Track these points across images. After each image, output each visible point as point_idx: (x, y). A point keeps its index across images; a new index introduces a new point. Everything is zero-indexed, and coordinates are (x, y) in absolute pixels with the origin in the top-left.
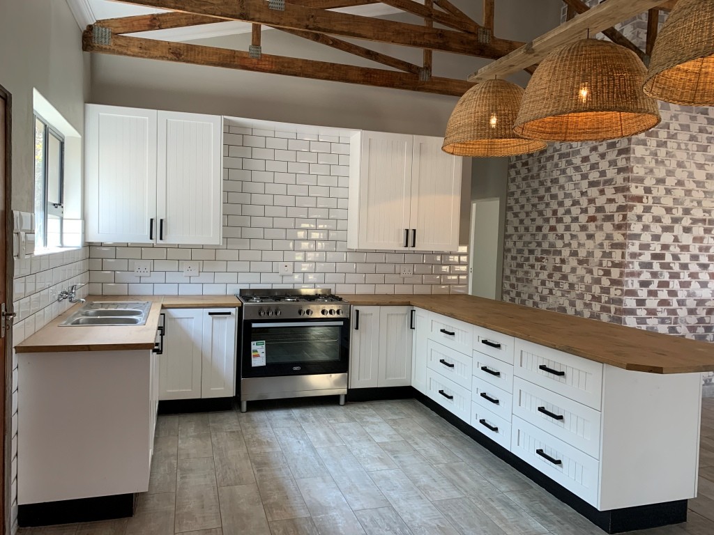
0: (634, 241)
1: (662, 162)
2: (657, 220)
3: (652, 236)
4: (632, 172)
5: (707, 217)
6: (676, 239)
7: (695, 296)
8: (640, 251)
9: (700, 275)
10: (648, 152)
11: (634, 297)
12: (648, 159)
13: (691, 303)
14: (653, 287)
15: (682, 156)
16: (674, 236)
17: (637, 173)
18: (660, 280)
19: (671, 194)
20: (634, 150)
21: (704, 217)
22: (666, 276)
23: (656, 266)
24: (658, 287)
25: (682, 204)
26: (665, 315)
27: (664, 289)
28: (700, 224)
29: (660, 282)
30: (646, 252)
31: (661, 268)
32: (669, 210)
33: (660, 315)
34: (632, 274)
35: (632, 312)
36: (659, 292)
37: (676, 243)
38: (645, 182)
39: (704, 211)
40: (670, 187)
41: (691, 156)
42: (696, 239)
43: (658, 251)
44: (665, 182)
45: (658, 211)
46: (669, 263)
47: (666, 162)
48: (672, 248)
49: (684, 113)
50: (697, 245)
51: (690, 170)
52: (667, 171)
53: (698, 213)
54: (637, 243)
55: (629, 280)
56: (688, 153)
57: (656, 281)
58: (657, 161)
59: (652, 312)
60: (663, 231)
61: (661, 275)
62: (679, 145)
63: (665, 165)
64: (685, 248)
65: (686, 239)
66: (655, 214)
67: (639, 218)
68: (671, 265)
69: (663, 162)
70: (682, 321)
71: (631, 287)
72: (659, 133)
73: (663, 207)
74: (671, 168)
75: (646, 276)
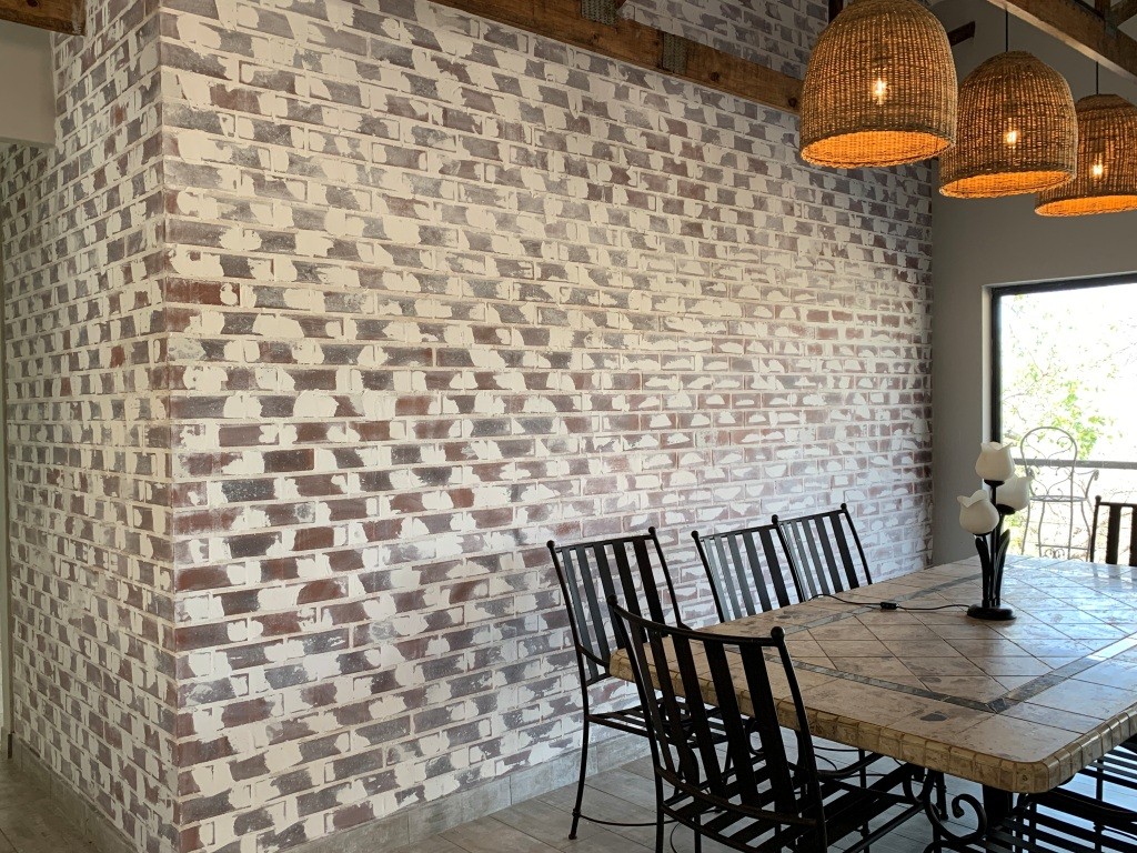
0: (199, 421)
1: (279, 186)
2: (277, 353)
3: (264, 401)
4: (173, 207)
5: (433, 343)
6: (345, 408)
7: (415, 559)
8: (226, 450)
9: (426, 501)
10: (227, 154)
11: (212, 591)
12: (229, 173)
13: (405, 579)
14: (281, 550)
15: (340, 172)
16: (336, 398)
17: (192, 214)
18: (300, 527)
19: (316, 280)
20: (175, 142)
21: (425, 346)
22: (320, 514)
23: (286, 488)
24: (296, 548)
25: (353, 307)
26: (326, 624)
27: (318, 552)
28: (414, 364)
29: (300, 534)
30: (246, 451)
31: (302, 491)
32: (312, 326)
33: (307, 628)
34: (202, 521)
35: (209, 636)
36: (299, 563)
37: (347, 420)
38: (224, 241)
39: (425, 329)
40: (311, 260)
41: (370, 178)
42: (404, 405)
43: (289, 442)
44: (293, 246)
45: (274, 327)
46: (328, 477)
47: (290, 186)
48: (334, 434)
49: (337, 51)
50: (412, 421)
51: (372, 214)
52: (295, 212)
53: (406, 334)
54: (212, 426)
55: (194, 540)
56: (360, 168)
57: (288, 534)
58: (259, 183)
59: (281, 625)
60: (299, 387)
61: (304, 512)
62: (330, 140)
63: (288, 195)
64: (374, 431)
65: (375, 406)
66: (269, 337)
67: (213, 350)
68: (335, 480)
69: (283, 185)
70: (379, 633)
71: (198, 562)
72: (261, 100)
73: (294, 318)
74: (309, 206)
75: (251, 520)
